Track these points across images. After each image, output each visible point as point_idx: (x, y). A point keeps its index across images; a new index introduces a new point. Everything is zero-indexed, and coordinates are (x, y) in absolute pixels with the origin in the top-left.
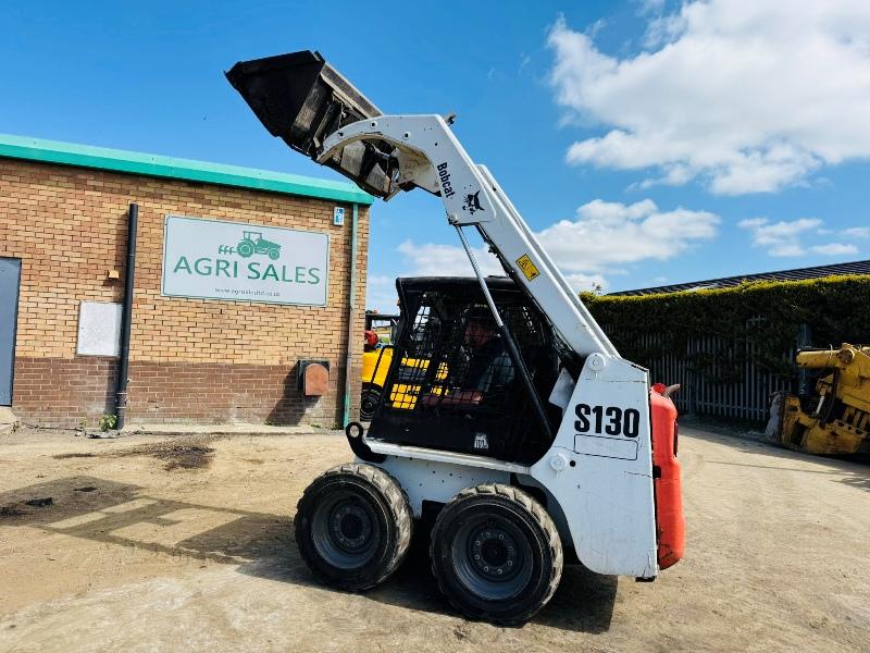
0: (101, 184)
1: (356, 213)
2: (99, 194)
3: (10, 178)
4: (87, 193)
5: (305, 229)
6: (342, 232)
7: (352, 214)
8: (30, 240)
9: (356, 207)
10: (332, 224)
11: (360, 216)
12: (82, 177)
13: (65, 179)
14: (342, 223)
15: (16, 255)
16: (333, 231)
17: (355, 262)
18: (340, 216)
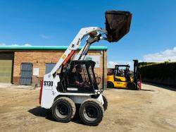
6: (102, 55)
11: (105, 52)
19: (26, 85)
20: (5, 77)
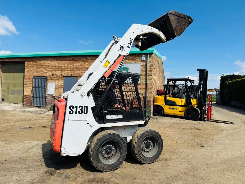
0: (91, 58)
1: (148, 56)
2: (90, 61)
3: (75, 60)
4: (88, 61)
5: (135, 63)
6: (145, 62)
7: (147, 56)
8: (79, 73)
9: (148, 54)
10: (142, 60)
11: (150, 57)
12: (87, 58)
13: (84, 59)
14: (145, 59)
15: (77, 76)
16: (143, 62)
17: (148, 70)
18: (144, 58)
19: (39, 107)
20: (16, 96)
